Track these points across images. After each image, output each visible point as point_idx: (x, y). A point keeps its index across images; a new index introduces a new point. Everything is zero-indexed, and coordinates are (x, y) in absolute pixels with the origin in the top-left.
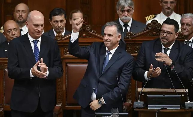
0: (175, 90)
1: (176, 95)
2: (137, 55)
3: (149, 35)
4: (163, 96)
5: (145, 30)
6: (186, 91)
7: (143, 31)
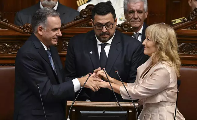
0: (119, 104)
1: (121, 110)
2: (66, 53)
3: (83, 26)
4: (102, 112)
5: (77, 19)
6: (134, 105)
7: (75, 20)
